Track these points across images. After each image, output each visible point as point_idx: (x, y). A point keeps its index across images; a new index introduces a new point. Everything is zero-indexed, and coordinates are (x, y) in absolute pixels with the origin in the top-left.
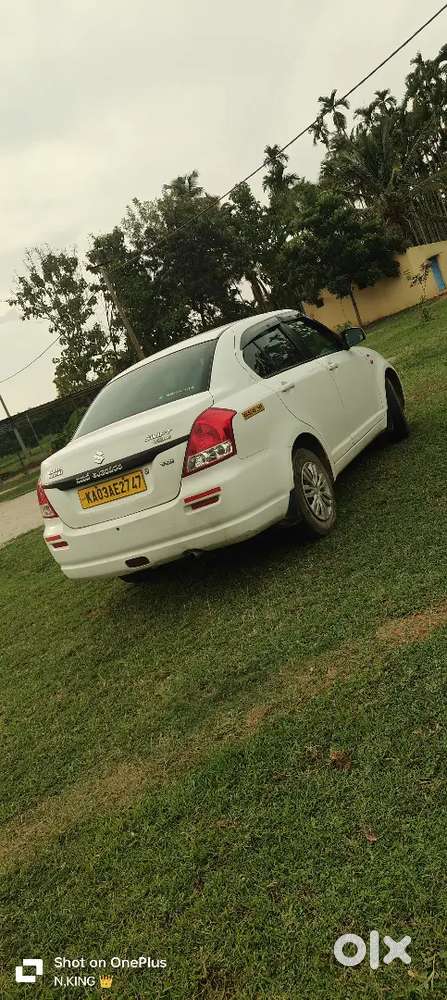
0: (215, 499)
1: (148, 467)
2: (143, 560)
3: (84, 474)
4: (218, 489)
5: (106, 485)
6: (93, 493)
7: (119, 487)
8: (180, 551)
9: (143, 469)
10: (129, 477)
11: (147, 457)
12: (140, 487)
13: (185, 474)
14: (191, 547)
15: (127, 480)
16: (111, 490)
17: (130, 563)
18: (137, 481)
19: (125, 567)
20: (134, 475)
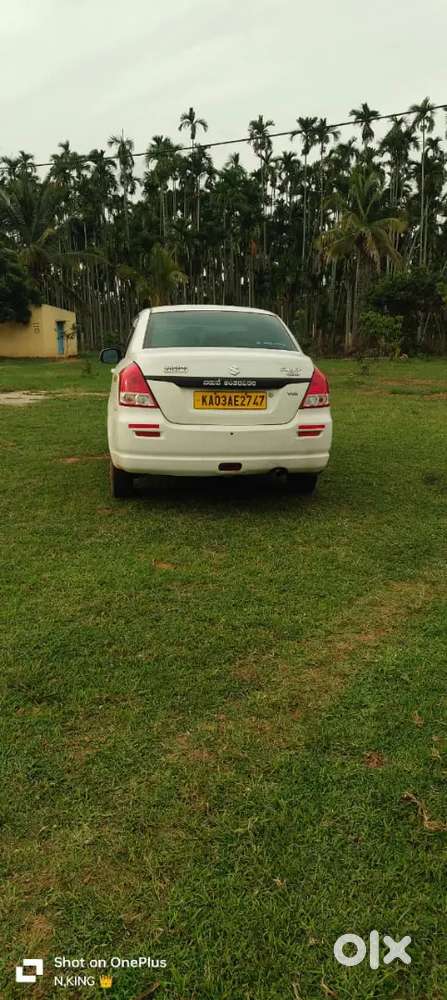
0: (318, 433)
1: (274, 392)
2: (238, 466)
3: (217, 379)
4: (323, 426)
5: (228, 395)
6: (211, 397)
7: (240, 400)
8: (271, 466)
9: (268, 392)
10: (253, 395)
11: (277, 384)
12: (260, 404)
13: (302, 407)
14: (283, 465)
15: (250, 397)
16: (230, 399)
17: (223, 466)
18: (259, 400)
19: (215, 469)
20: (259, 394)
